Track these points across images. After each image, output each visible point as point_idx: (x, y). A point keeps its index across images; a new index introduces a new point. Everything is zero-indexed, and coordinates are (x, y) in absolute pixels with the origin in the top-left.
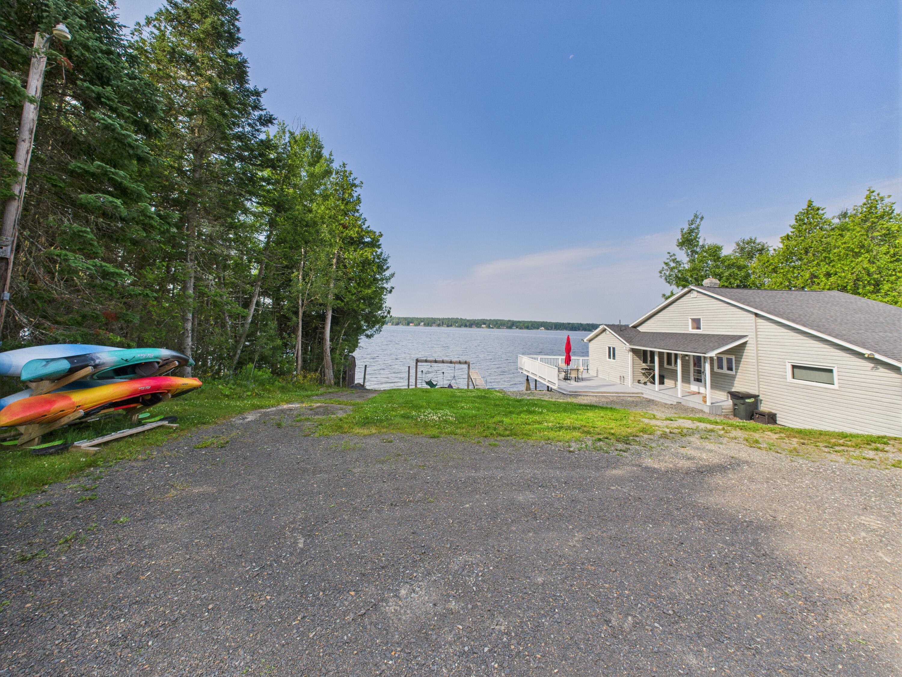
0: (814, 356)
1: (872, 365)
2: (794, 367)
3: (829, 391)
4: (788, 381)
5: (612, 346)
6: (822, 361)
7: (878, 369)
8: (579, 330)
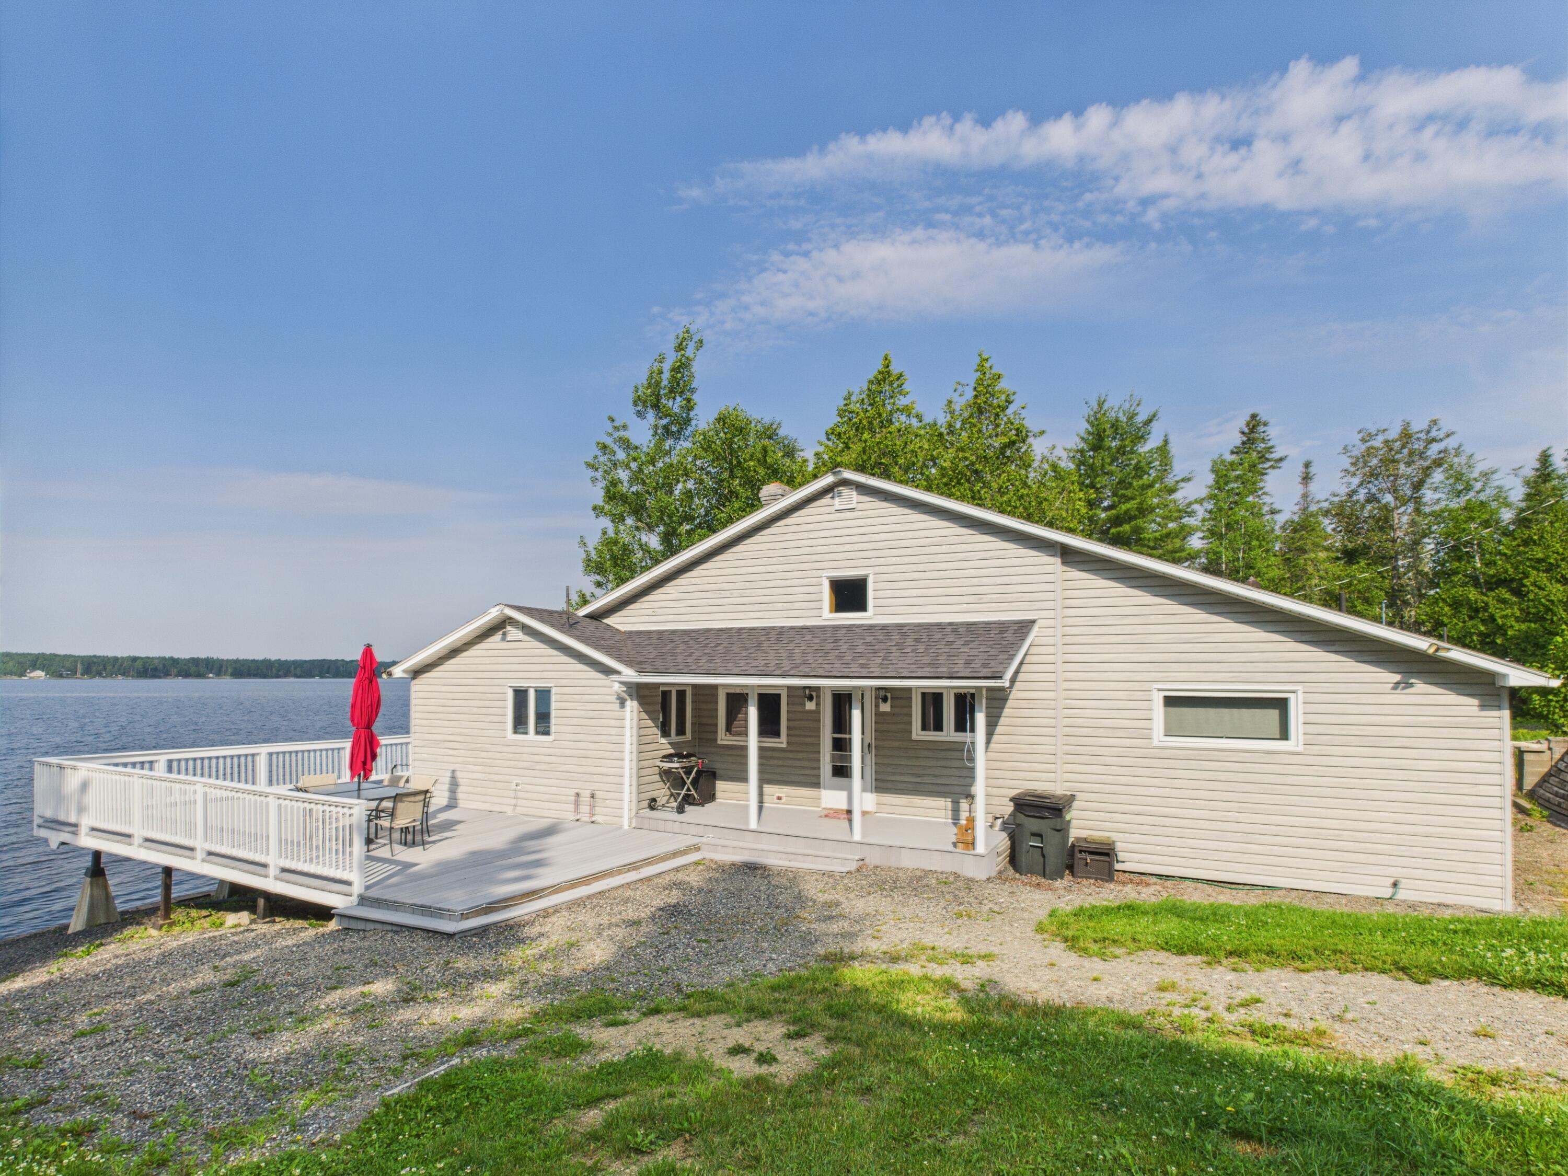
0: (1236, 667)
1: (1397, 677)
2: (1170, 702)
3: (1277, 759)
4: (1156, 742)
5: (531, 684)
6: (1259, 676)
7: (1411, 685)
8: (167, 674)
